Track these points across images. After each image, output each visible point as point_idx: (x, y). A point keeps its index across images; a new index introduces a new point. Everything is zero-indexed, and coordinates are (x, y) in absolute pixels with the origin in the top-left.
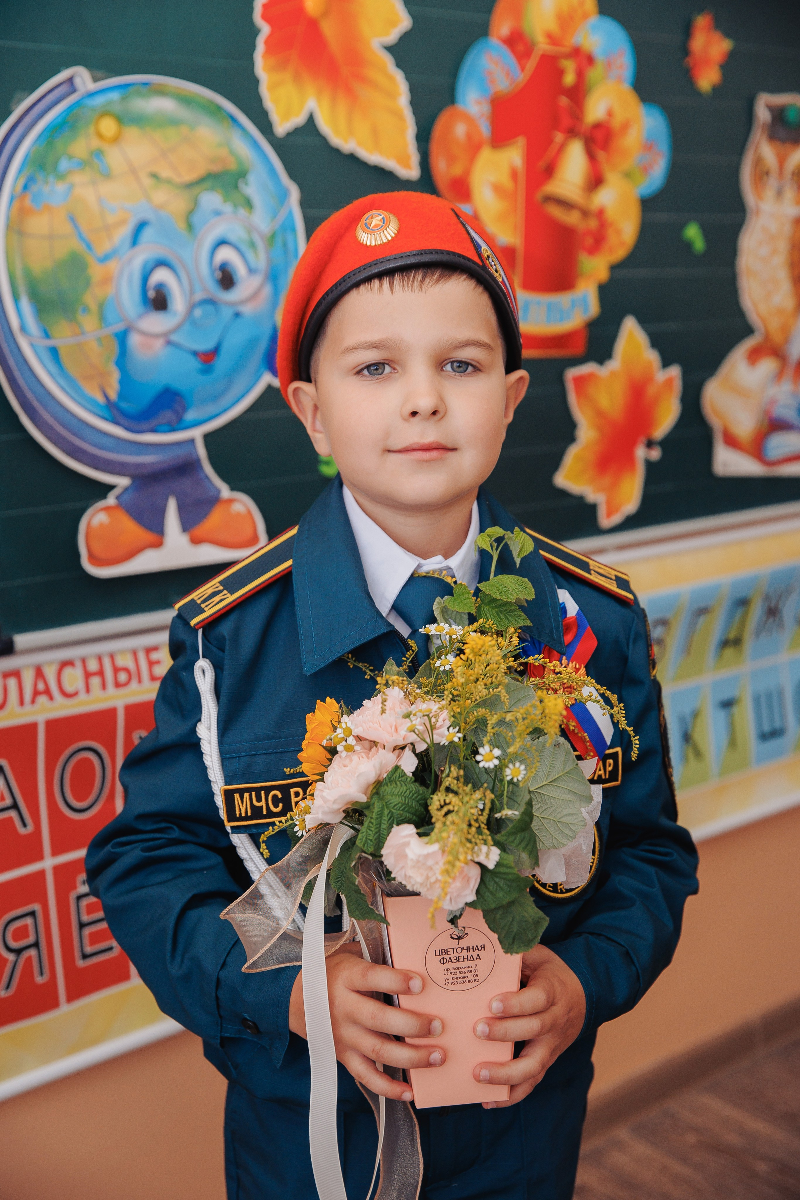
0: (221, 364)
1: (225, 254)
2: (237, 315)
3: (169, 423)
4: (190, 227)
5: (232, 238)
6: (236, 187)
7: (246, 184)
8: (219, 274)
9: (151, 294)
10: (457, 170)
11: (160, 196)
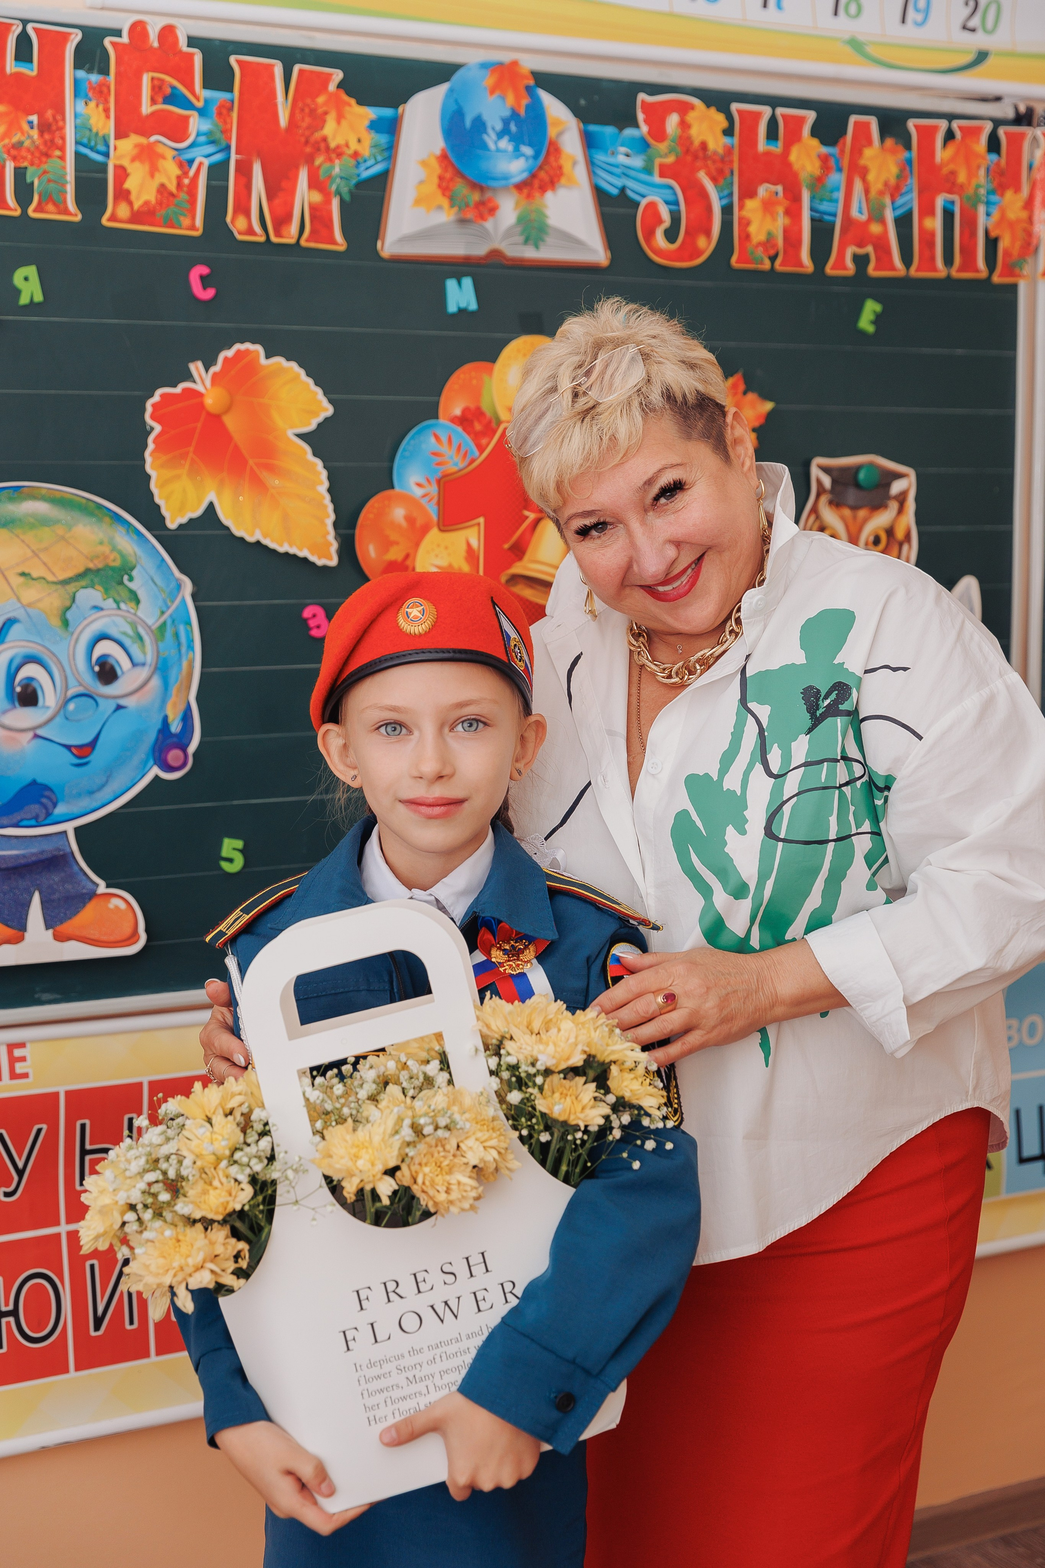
0: (98, 758)
1: (103, 648)
2: (119, 707)
3: (36, 818)
4: (66, 623)
5: (114, 632)
6: (121, 583)
7: (131, 579)
8: (97, 669)
9: (18, 689)
10: (395, 554)
11: (30, 594)
